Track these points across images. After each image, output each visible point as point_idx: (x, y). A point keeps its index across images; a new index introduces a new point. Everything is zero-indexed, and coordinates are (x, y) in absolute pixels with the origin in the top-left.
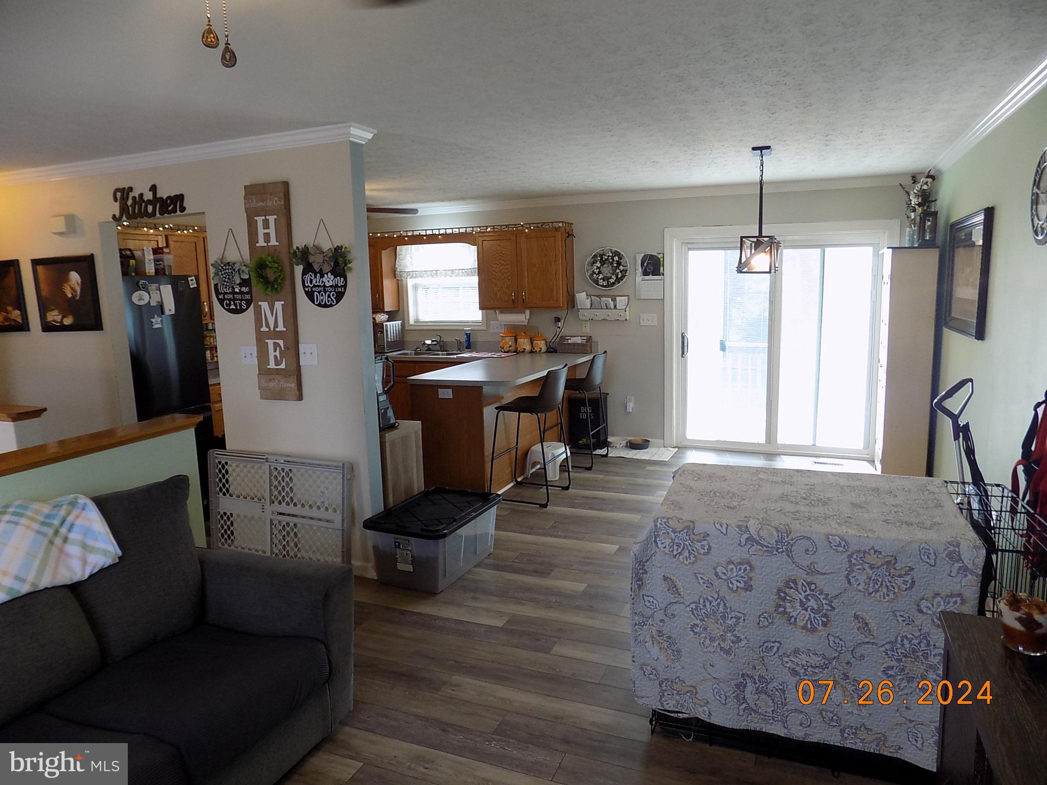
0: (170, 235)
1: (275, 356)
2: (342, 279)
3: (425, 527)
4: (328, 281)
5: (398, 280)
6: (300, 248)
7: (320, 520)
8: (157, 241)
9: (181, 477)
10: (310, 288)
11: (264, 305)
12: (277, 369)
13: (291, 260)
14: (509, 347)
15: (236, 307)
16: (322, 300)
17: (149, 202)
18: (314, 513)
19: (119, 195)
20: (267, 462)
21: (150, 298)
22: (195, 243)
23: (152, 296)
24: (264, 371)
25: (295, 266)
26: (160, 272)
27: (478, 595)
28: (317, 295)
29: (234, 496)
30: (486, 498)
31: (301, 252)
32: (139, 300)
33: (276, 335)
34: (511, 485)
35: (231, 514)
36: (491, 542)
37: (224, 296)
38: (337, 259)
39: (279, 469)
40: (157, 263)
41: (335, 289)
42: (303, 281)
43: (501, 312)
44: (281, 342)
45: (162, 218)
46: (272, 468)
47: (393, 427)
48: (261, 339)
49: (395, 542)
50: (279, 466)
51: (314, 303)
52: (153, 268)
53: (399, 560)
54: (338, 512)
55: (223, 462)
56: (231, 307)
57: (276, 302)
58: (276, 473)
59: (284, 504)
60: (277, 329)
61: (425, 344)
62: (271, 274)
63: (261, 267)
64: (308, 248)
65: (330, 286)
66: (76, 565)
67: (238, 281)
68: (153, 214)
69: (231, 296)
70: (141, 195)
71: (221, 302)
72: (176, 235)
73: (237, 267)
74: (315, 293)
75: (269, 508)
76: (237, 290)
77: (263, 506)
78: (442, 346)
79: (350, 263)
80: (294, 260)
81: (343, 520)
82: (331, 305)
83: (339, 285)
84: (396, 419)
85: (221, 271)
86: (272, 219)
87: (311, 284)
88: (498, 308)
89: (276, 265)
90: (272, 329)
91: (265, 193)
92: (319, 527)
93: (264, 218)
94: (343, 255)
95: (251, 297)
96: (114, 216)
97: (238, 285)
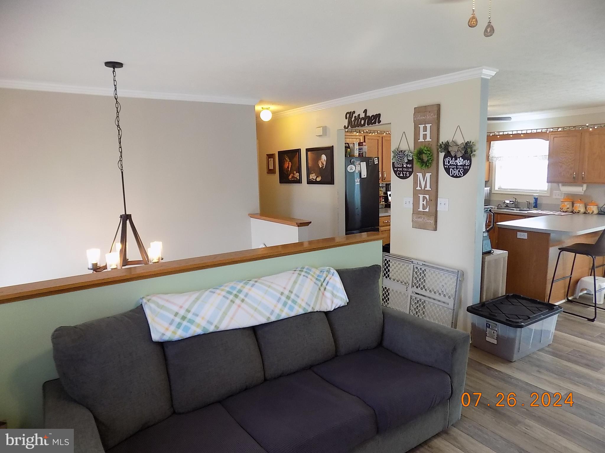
0: (366, 136)
1: (423, 204)
2: (469, 161)
3: (507, 318)
4: (460, 162)
5: (490, 162)
6: (444, 143)
7: (439, 301)
8: (360, 139)
9: (378, 266)
10: (448, 166)
11: (420, 175)
12: (423, 211)
13: (438, 149)
14: (567, 209)
15: (403, 175)
16: (455, 174)
17: (363, 118)
18: (437, 296)
19: (348, 115)
20: (412, 263)
21: (356, 169)
22: (378, 140)
23: (356, 168)
24: (415, 212)
25: (440, 153)
26: (361, 155)
27: (541, 370)
28: (452, 170)
29: (392, 280)
30: (551, 308)
31: (444, 145)
32: (350, 170)
33: (425, 192)
34: (564, 301)
35: (389, 289)
36: (551, 337)
37: (397, 169)
38: (466, 149)
39: (419, 268)
40: (360, 150)
41: (463, 167)
42: (444, 162)
43: (563, 185)
44: (427, 196)
45: (368, 127)
46: (415, 267)
47: (489, 253)
48: (416, 194)
49: (487, 324)
50: (419, 267)
51: (449, 175)
52: (358, 153)
53: (488, 335)
54: (452, 298)
55: (388, 260)
56: (401, 175)
57: (427, 173)
58: (416, 270)
59: (419, 288)
60: (426, 189)
61: (505, 203)
62: (425, 158)
63: (420, 153)
64: (448, 143)
65: (460, 165)
66: (329, 302)
67: (406, 161)
68: (364, 125)
69: (401, 169)
70: (359, 115)
71: (395, 172)
72: (369, 136)
73: (406, 153)
74: (451, 169)
75: (410, 290)
76: (405, 166)
77: (407, 287)
78: (516, 205)
79: (474, 152)
80: (440, 150)
81: (454, 304)
82: (460, 177)
83: (466, 165)
84: (492, 248)
85: (397, 155)
86: (428, 126)
87: (449, 164)
88: (561, 182)
89: (429, 152)
90: (423, 189)
91: (426, 112)
92: (439, 305)
93: (424, 125)
94: (471, 148)
95: (413, 170)
96: (345, 126)
97: (406, 163)
